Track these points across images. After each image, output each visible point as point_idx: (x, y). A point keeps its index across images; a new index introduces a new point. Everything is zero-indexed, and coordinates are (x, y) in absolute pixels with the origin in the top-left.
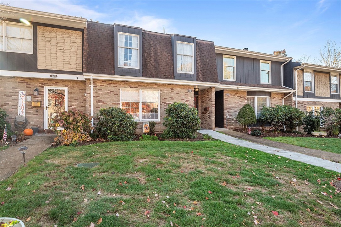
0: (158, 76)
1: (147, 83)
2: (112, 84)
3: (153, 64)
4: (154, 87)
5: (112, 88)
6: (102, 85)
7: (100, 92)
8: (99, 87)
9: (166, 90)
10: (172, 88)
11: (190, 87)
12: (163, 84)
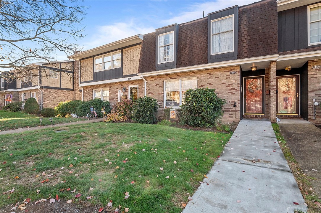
0: (191, 64)
1: (184, 72)
2: (157, 78)
3: (187, 53)
4: (191, 75)
5: (157, 81)
6: (151, 80)
7: (150, 86)
8: (150, 82)
9: (203, 76)
10: (210, 74)
11: (233, 68)
12: (200, 71)
